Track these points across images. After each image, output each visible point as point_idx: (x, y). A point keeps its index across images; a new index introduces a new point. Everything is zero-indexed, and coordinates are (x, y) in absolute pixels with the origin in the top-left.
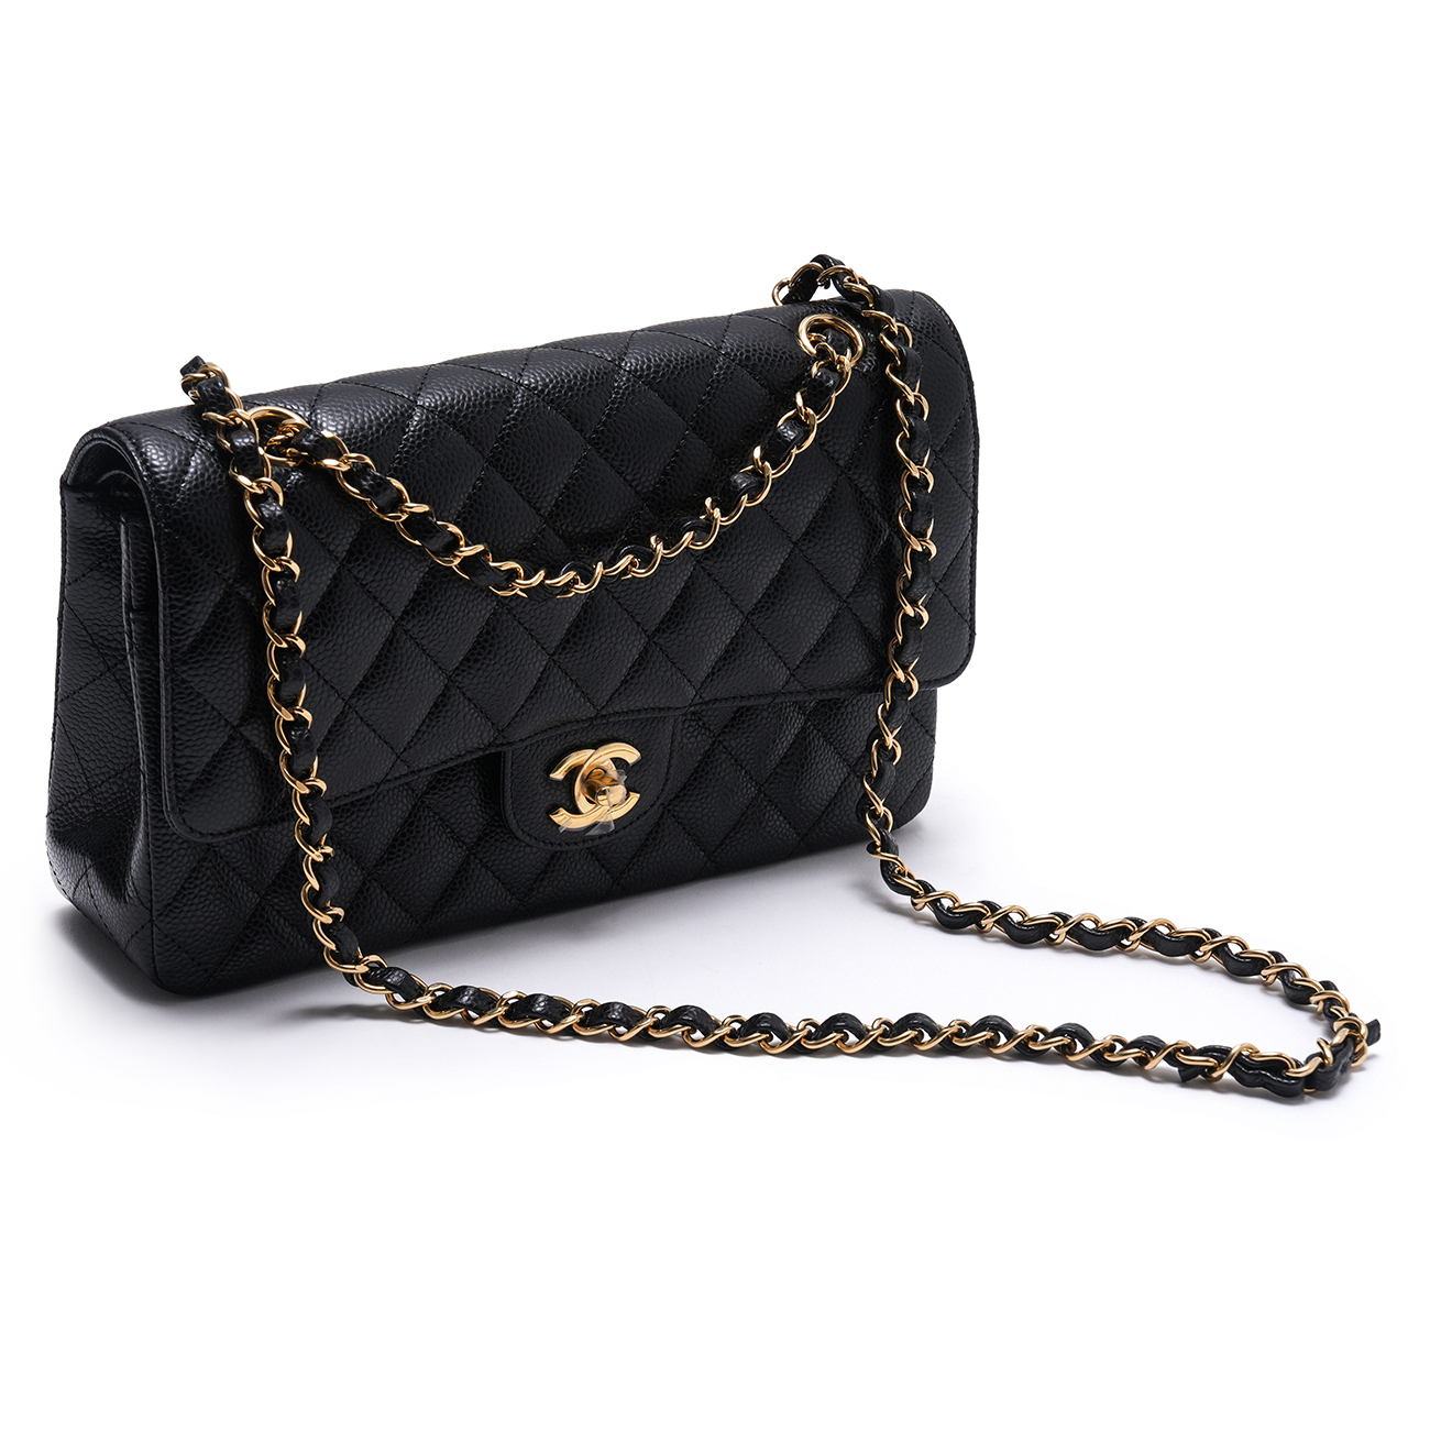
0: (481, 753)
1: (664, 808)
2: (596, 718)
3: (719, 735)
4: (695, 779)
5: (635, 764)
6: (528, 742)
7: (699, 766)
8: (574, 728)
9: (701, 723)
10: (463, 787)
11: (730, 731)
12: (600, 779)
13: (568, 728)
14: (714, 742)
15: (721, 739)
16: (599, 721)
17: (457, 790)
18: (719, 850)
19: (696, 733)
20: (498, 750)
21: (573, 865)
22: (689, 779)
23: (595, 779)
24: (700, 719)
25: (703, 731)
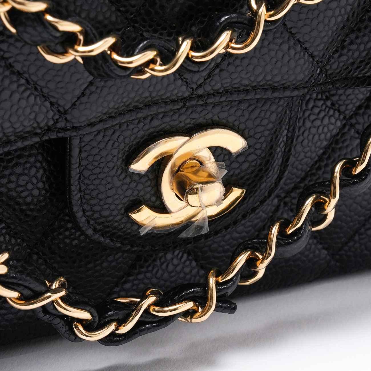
0: (37, 139)
1: (280, 201)
2: (190, 98)
3: (351, 117)
4: (319, 168)
5: (241, 154)
6: (99, 127)
7: (324, 153)
8: (162, 110)
9: (329, 103)
10: (21, 175)
11: (364, 113)
12: (195, 173)
13: (154, 110)
14: (344, 126)
15: (353, 121)
16: (193, 103)
17: (13, 178)
18: (346, 248)
19: (322, 114)
20: (60, 135)
21: (164, 266)
22: (311, 168)
23: (187, 173)
24: (327, 98)
25: (331, 112)
